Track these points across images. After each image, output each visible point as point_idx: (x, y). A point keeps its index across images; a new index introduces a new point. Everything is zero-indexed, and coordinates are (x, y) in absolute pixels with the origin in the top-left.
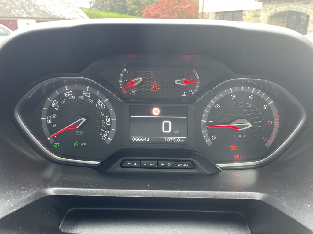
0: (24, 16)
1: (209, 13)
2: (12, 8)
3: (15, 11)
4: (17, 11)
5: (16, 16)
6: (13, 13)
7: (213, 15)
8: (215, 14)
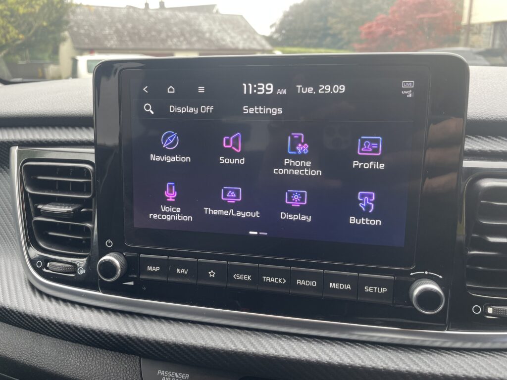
0: (184, 47)
1: (481, 25)
2: (168, 36)
3: (172, 41)
4: (175, 40)
5: (174, 47)
6: (170, 43)
7: (489, 27)
8: (493, 26)
